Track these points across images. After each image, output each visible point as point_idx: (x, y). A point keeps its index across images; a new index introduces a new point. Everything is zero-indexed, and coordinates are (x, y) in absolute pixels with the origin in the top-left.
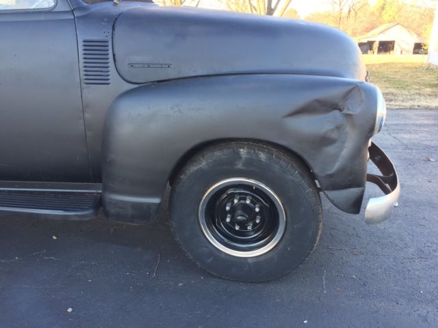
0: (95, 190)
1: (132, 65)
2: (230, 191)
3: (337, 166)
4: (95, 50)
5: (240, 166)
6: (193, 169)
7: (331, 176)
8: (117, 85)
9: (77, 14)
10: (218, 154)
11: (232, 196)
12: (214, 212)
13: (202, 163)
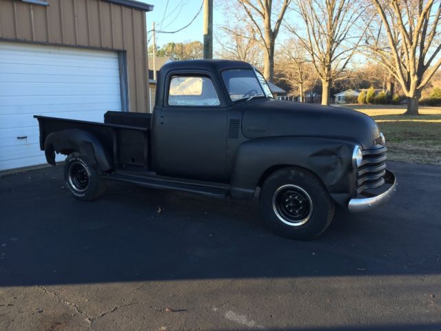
0: (226, 187)
1: (249, 130)
2: (288, 192)
3: (334, 181)
4: (234, 123)
5: (291, 178)
6: (270, 178)
7: (332, 186)
8: (242, 138)
9: (229, 108)
10: (282, 172)
11: (290, 194)
12: (280, 202)
13: (275, 176)
